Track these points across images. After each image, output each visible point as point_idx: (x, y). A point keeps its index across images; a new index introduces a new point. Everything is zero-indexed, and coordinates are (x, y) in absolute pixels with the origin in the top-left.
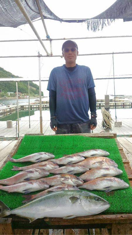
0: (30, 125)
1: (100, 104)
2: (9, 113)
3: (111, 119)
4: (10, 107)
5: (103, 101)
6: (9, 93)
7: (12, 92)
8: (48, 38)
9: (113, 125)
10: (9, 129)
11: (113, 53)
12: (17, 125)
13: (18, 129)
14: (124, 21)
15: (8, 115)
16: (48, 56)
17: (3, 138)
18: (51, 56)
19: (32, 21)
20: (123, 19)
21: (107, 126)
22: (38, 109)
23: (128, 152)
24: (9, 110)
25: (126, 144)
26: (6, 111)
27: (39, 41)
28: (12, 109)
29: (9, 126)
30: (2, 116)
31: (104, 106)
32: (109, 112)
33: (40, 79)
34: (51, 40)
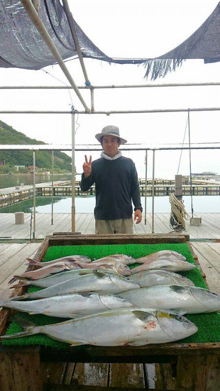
0: (52, 220)
1: (168, 188)
2: (18, 200)
3: (185, 213)
4: (19, 191)
5: (173, 183)
6: (18, 167)
7: (23, 164)
8: (88, 85)
9: (187, 222)
10: (18, 225)
11: (189, 110)
12: (33, 219)
13: (33, 225)
14: (206, 62)
15: (17, 202)
16: (86, 112)
17: (9, 240)
18: (93, 112)
19: (64, 61)
20: (203, 59)
21: (178, 224)
22: (64, 194)
23: (211, 266)
24: (18, 194)
25: (208, 253)
26: (12, 197)
27: (73, 89)
28: (23, 192)
29: (19, 221)
30: (6, 204)
31: (173, 191)
32: (181, 202)
33: (73, 147)
34: (92, 88)
